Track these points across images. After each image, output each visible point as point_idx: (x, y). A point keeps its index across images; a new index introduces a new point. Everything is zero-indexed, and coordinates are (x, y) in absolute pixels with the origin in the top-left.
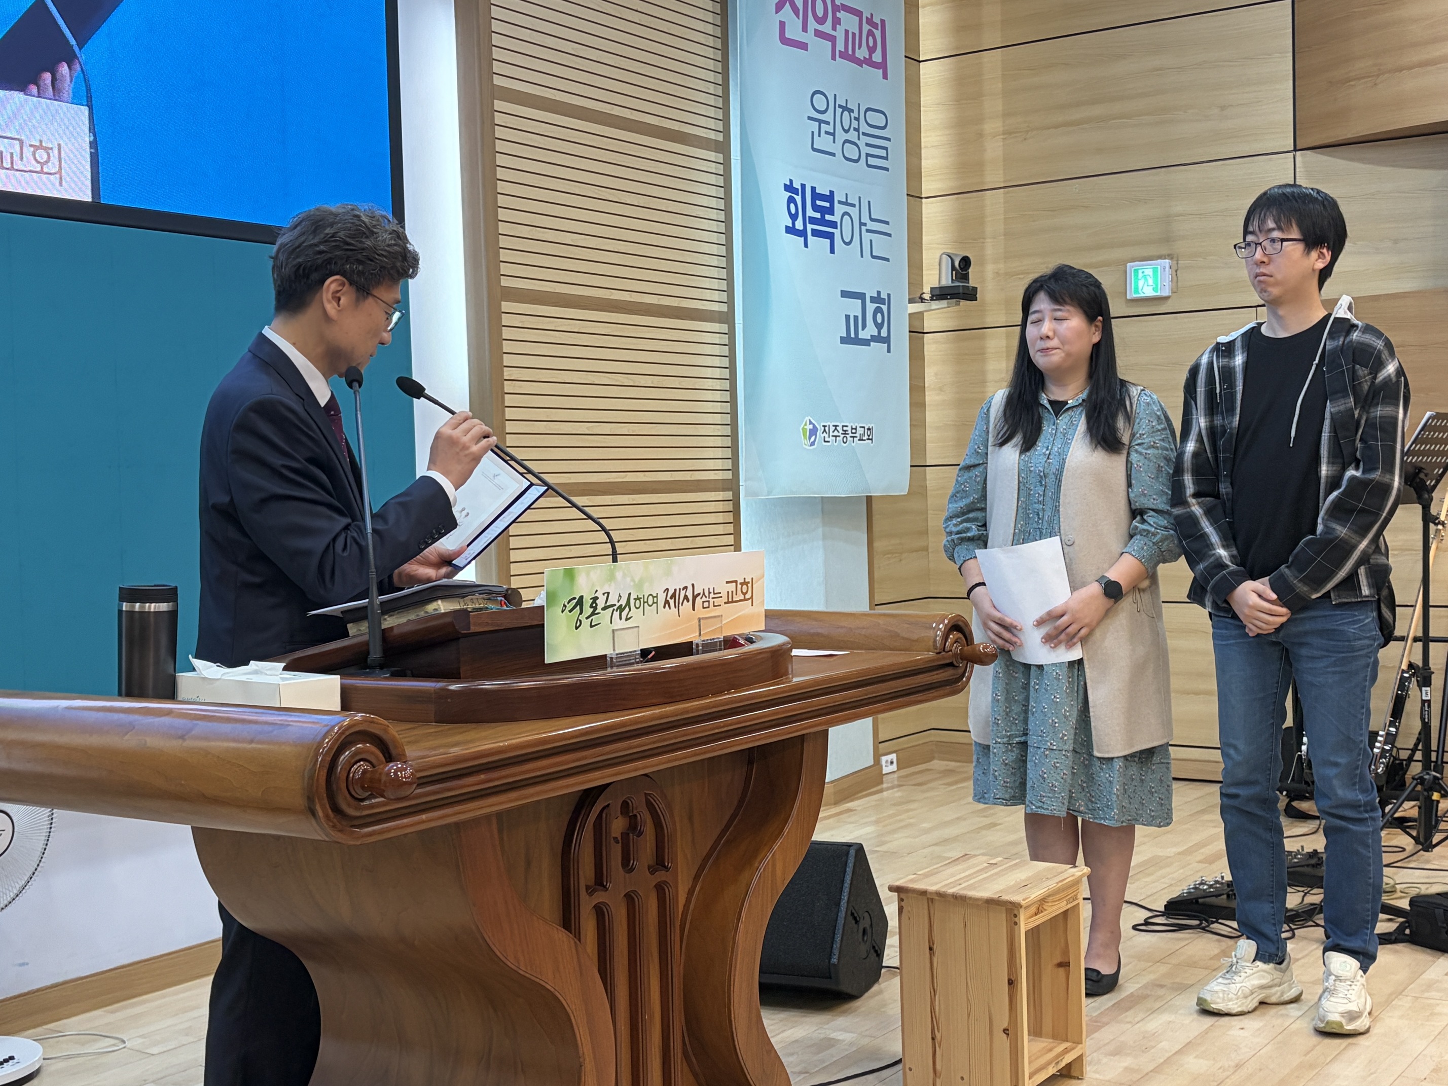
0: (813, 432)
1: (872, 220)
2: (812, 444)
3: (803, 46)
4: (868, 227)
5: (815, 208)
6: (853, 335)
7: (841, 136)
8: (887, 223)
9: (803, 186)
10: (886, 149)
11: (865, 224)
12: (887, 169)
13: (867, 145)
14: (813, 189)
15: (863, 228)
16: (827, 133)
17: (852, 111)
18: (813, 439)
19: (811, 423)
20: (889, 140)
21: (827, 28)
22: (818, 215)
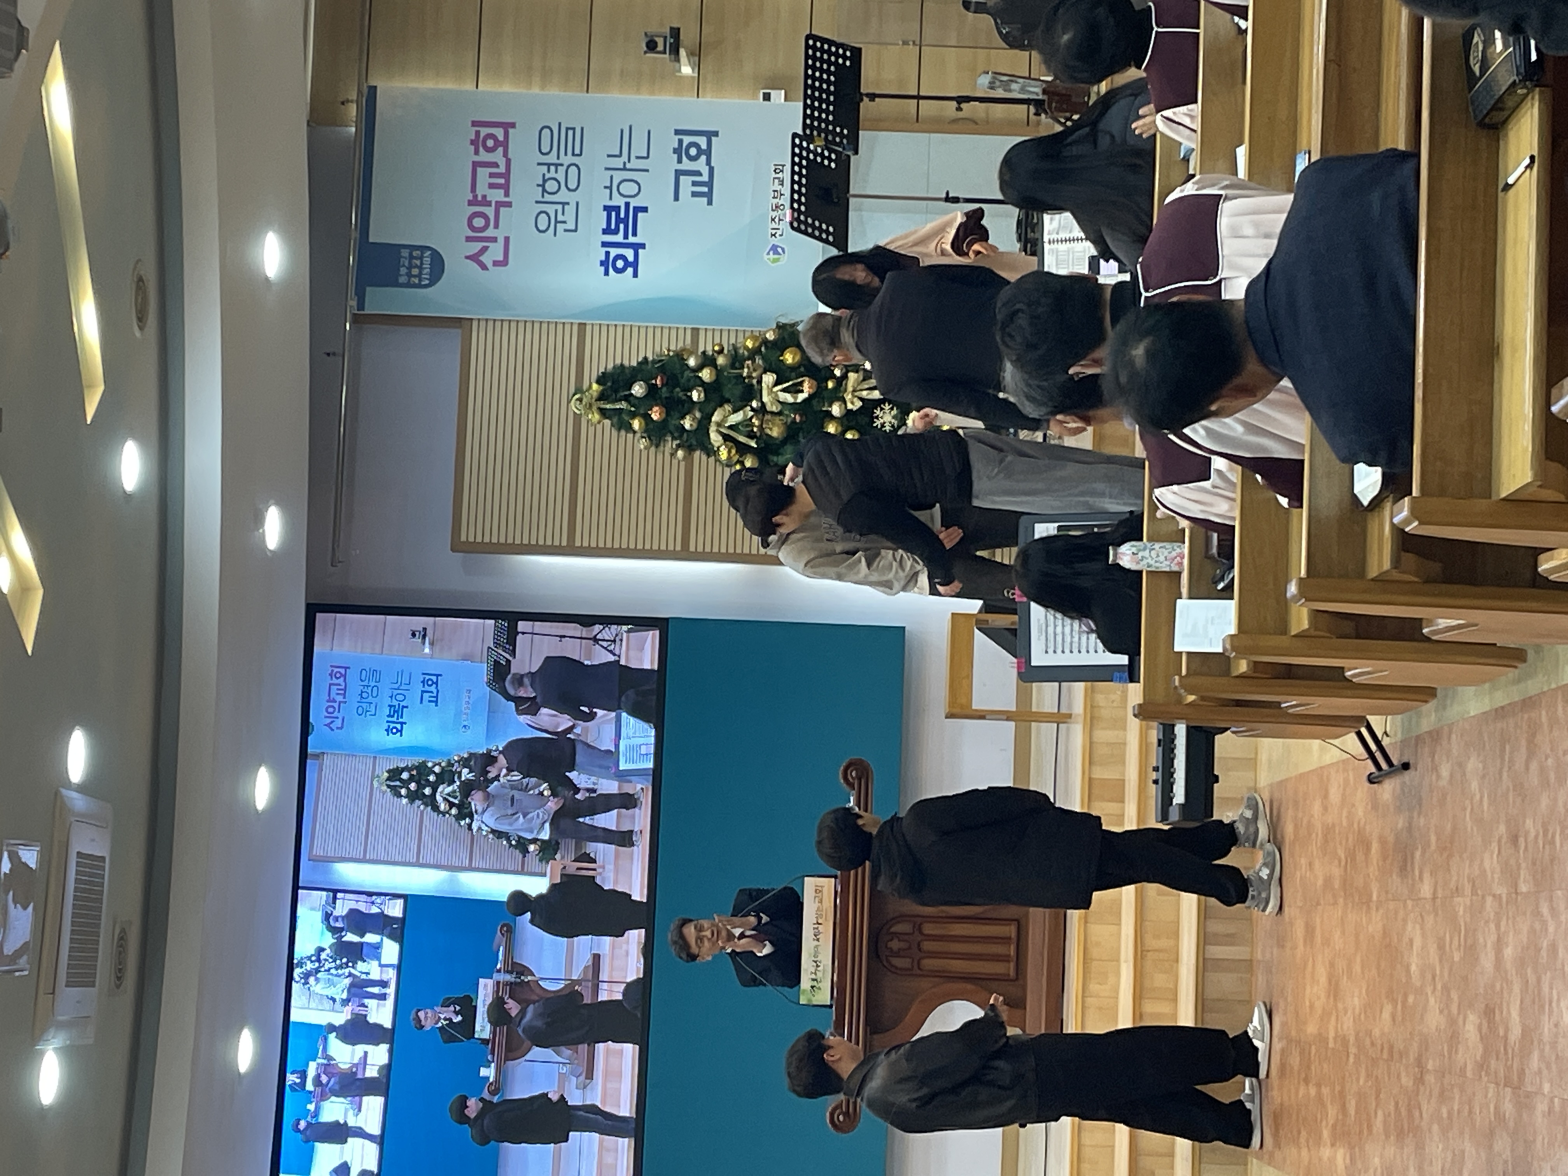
0: (774, 249)
1: (620, 155)
2: (784, 252)
3: (507, 239)
4: (626, 161)
5: (616, 232)
6: (705, 189)
7: (563, 195)
8: (622, 131)
9: (604, 244)
10: (567, 129)
11: (625, 164)
12: (582, 129)
13: (566, 154)
14: (605, 232)
15: (628, 166)
16: (563, 214)
17: (544, 175)
18: (780, 250)
19: (768, 254)
20: (560, 124)
21: (490, 211)
22: (622, 226)
